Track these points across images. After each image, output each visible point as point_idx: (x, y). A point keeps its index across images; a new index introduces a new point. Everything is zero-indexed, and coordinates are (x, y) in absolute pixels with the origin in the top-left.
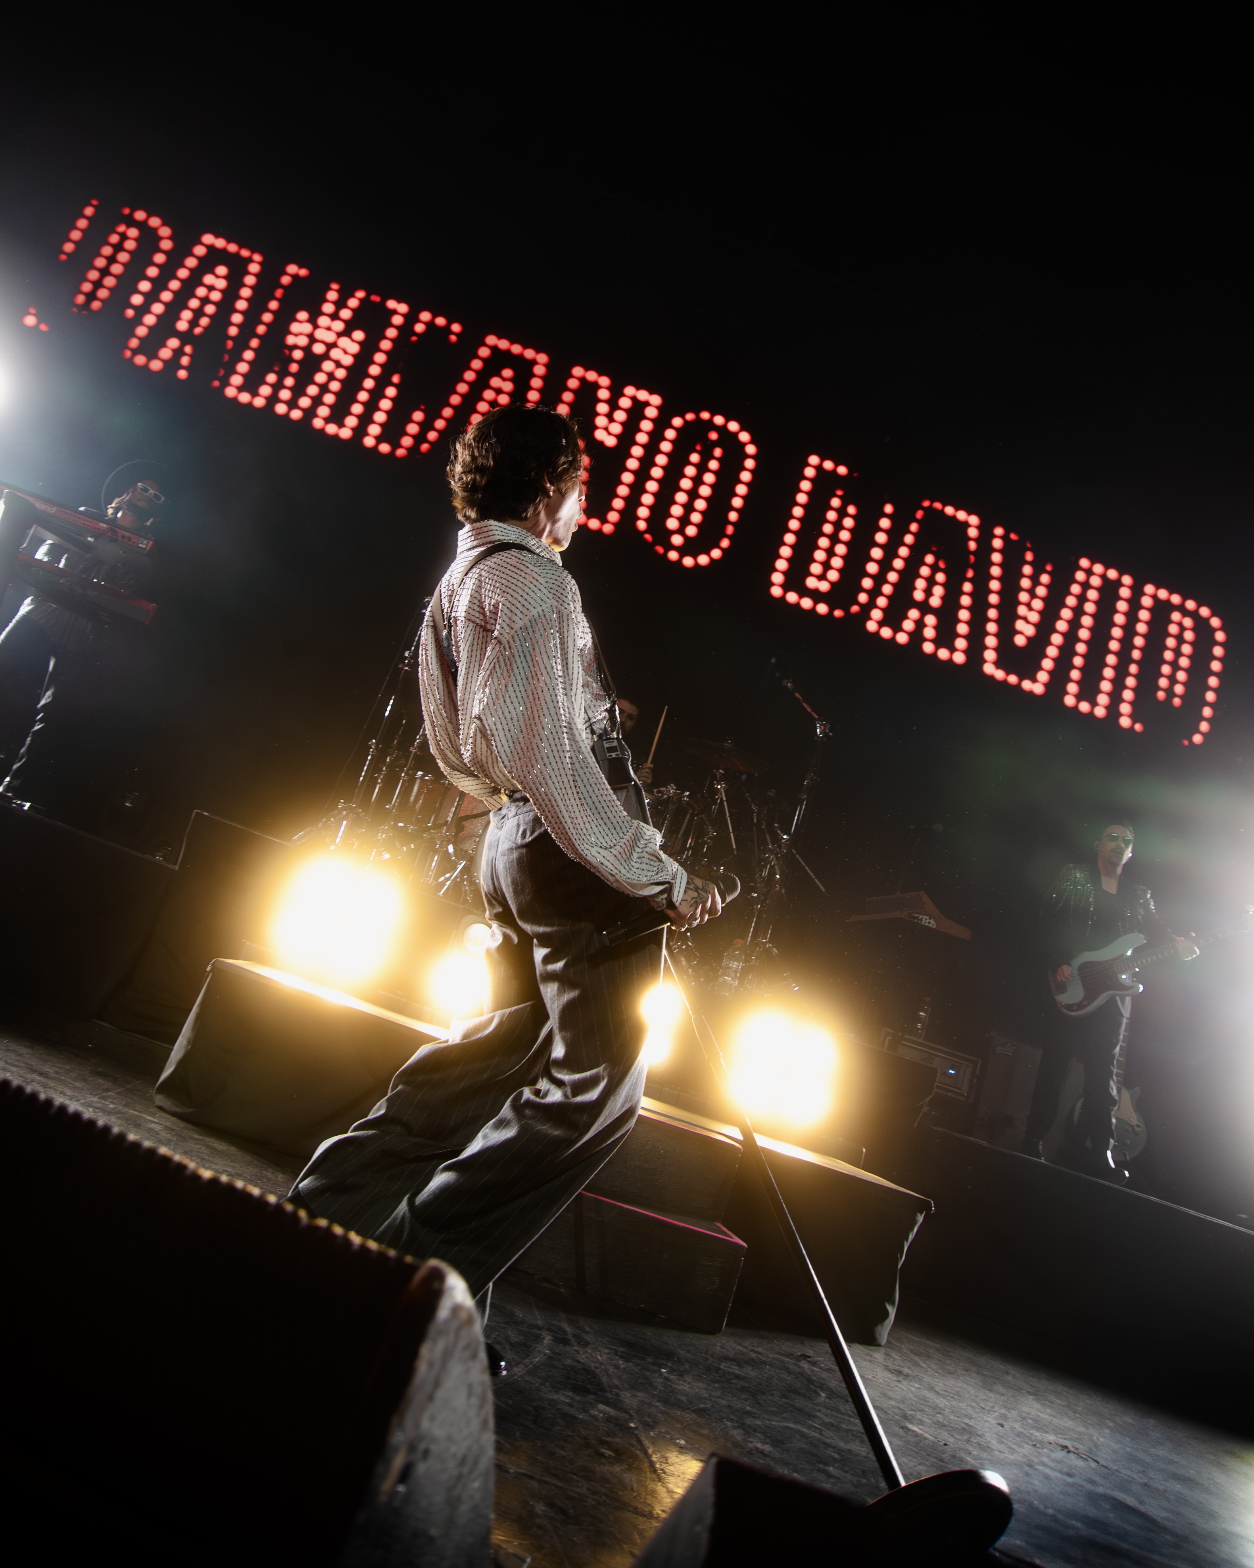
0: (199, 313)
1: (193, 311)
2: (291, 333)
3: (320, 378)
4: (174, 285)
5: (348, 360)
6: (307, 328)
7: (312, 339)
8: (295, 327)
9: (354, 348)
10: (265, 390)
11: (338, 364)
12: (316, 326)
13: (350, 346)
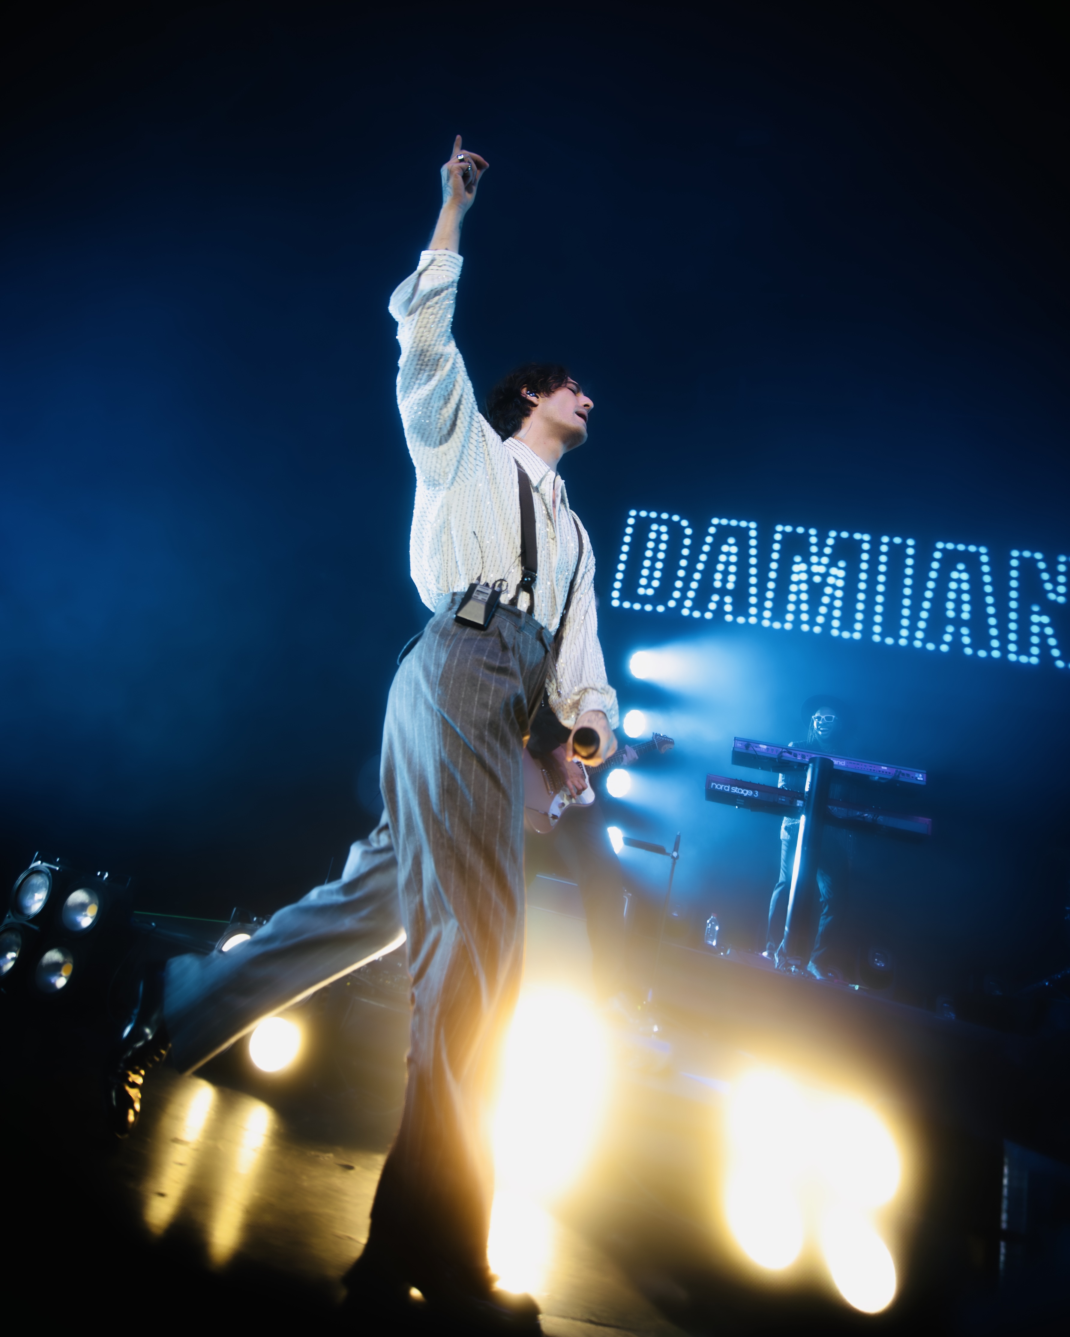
0: (726, 573)
1: (722, 572)
2: (793, 573)
3: (826, 600)
4: (703, 557)
5: (840, 583)
6: (803, 567)
7: (810, 574)
8: (795, 568)
9: (842, 574)
10: (790, 617)
11: (835, 587)
12: (810, 564)
13: (839, 572)
